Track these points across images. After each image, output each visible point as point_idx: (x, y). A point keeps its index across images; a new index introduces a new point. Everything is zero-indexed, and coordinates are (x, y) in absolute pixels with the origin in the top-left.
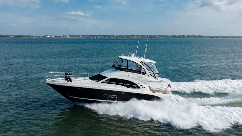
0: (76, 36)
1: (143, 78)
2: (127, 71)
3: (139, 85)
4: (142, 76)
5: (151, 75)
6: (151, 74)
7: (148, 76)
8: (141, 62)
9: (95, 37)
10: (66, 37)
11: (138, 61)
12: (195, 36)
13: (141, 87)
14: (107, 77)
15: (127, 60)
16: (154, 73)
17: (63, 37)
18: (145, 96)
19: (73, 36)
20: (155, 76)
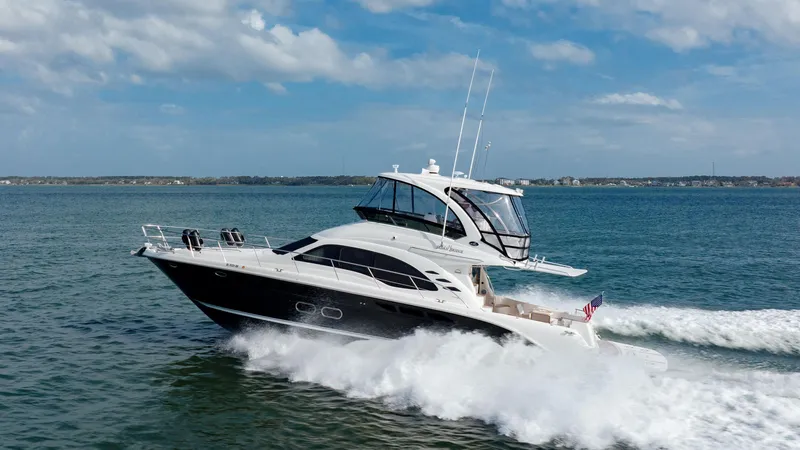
0: (611, 180)
1: (452, 250)
2: (391, 223)
3: (432, 278)
4: (448, 241)
5: (483, 240)
6: (486, 236)
7: (472, 243)
8: (447, 190)
9: (682, 185)
10: (569, 182)
11: (437, 186)
13: (439, 285)
14: (316, 241)
15: (396, 181)
16: (498, 235)
17: (557, 182)
19: (598, 181)
20: (503, 246)
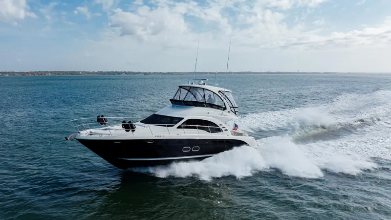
1: (224, 115)
5: (231, 110)
7: (229, 112)
8: (219, 92)
11: (216, 91)
12: (126, 73)
14: (183, 119)
15: (204, 89)
16: (234, 108)
18: (230, 142)
20: (235, 112)
